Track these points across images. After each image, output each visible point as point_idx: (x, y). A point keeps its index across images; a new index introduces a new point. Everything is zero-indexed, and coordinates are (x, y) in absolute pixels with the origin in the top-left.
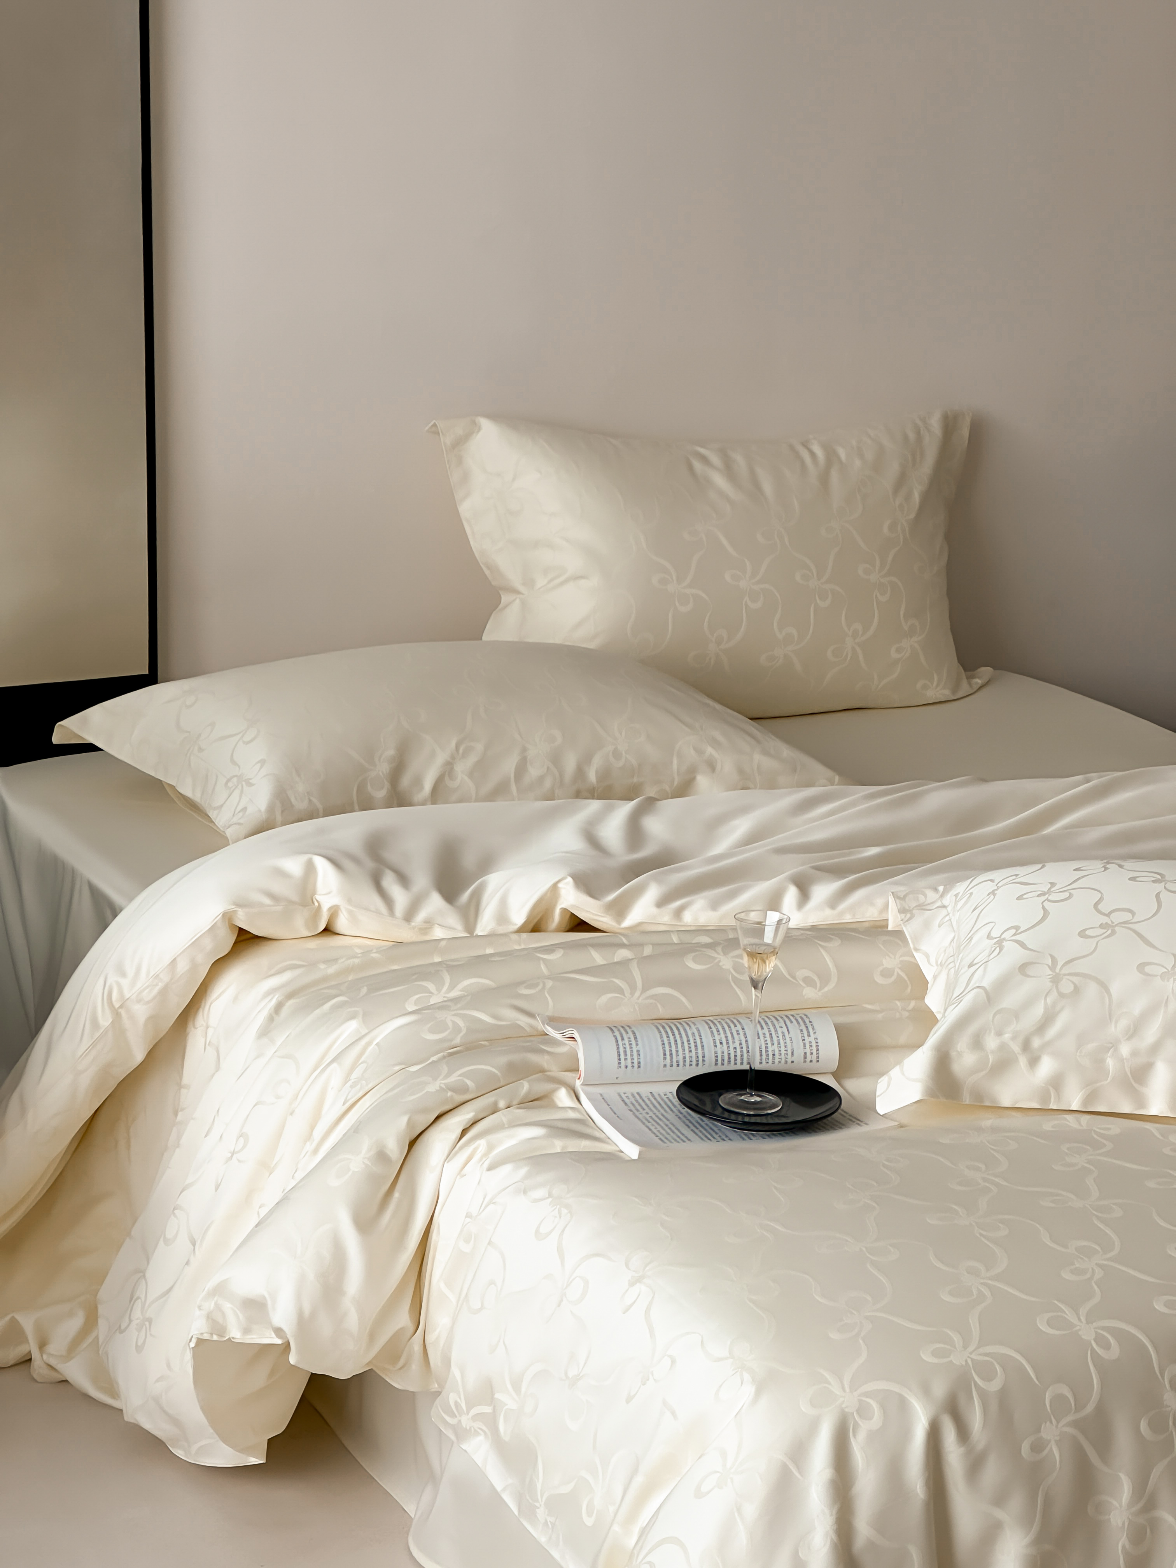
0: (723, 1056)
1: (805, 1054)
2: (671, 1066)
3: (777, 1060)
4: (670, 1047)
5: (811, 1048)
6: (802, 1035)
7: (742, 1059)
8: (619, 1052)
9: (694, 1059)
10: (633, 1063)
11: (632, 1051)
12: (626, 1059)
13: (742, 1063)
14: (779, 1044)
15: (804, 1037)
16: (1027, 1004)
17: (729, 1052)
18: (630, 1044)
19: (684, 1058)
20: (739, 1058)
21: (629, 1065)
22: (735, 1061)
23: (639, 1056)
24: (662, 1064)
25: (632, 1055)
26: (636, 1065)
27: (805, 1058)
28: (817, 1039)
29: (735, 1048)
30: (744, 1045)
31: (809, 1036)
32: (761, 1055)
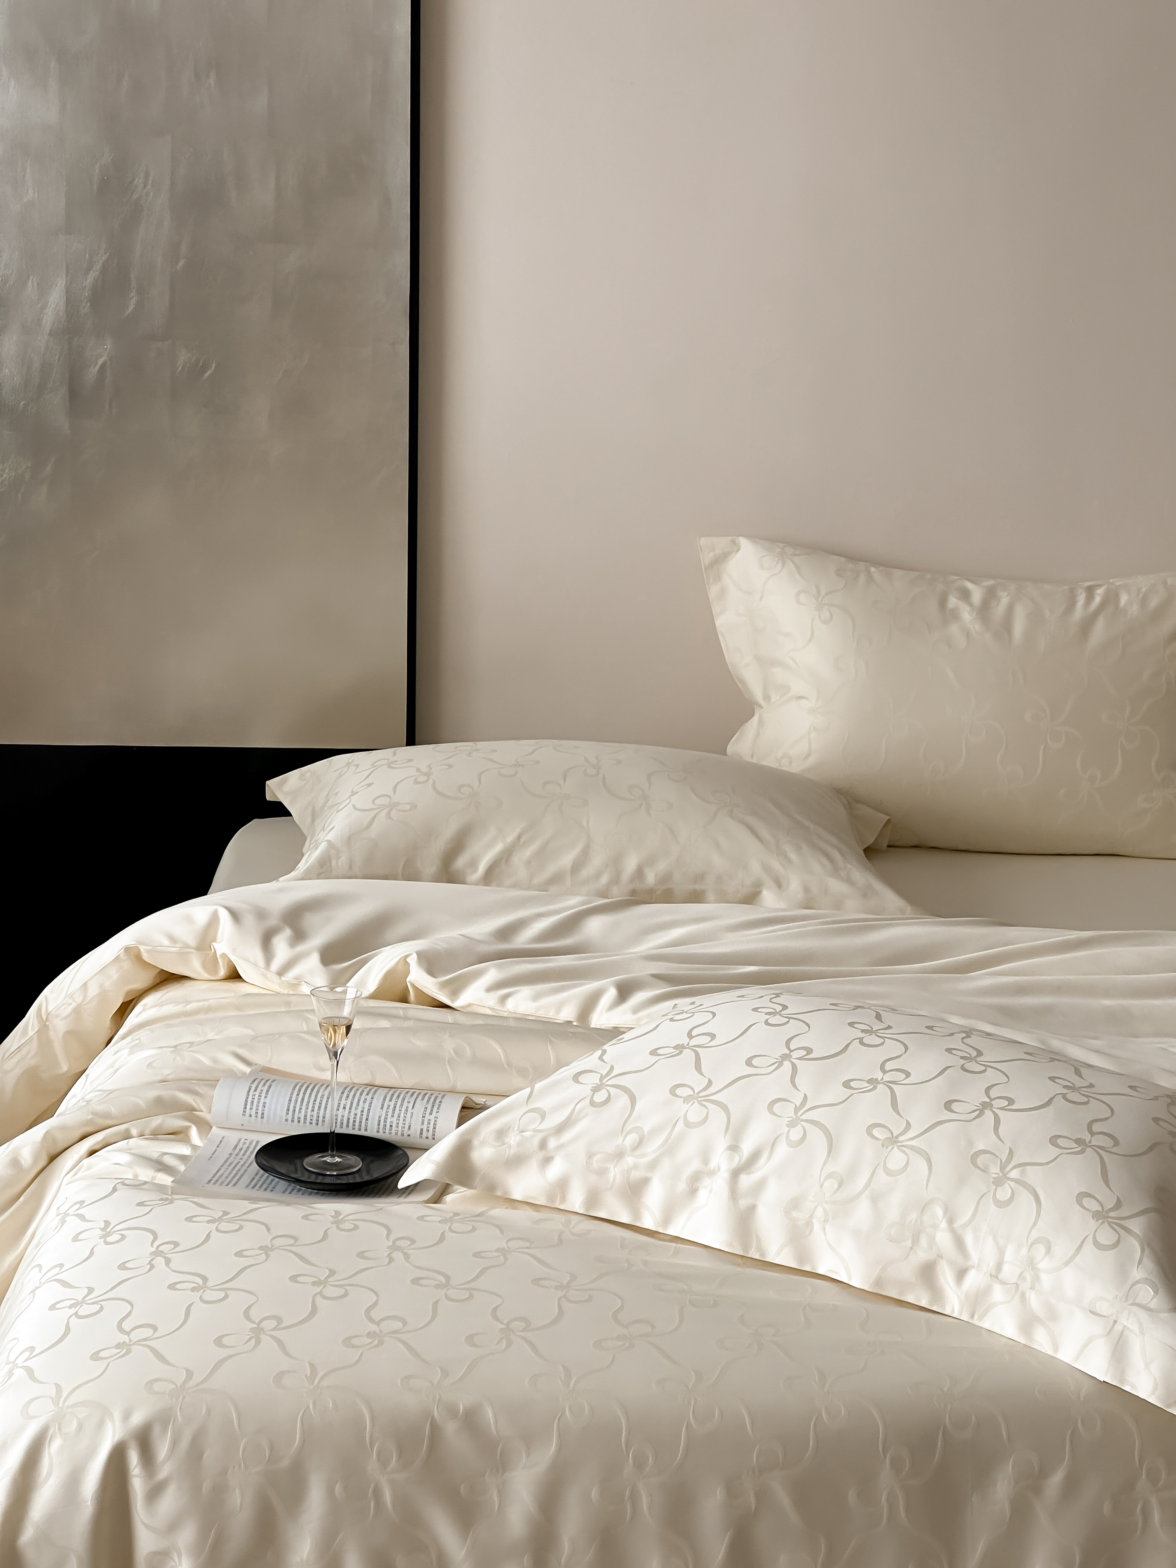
0: (342, 1120)
1: (422, 1130)
2: (293, 1121)
3: (393, 1132)
4: (296, 1104)
5: (428, 1125)
6: (425, 1112)
7: (360, 1125)
8: (246, 1101)
9: (315, 1119)
10: (257, 1113)
11: (259, 1102)
12: (251, 1109)
13: (360, 1129)
14: (399, 1116)
15: (425, 1114)
16: (556, 1109)
17: (349, 1117)
18: (260, 1096)
19: (306, 1116)
20: (357, 1124)
21: (253, 1115)
22: (353, 1126)
23: (264, 1107)
24: (284, 1118)
25: (258, 1106)
26: (259, 1115)
27: (421, 1133)
28: (437, 1118)
29: (356, 1114)
30: (365, 1114)
31: (431, 1114)
32: (379, 1125)
